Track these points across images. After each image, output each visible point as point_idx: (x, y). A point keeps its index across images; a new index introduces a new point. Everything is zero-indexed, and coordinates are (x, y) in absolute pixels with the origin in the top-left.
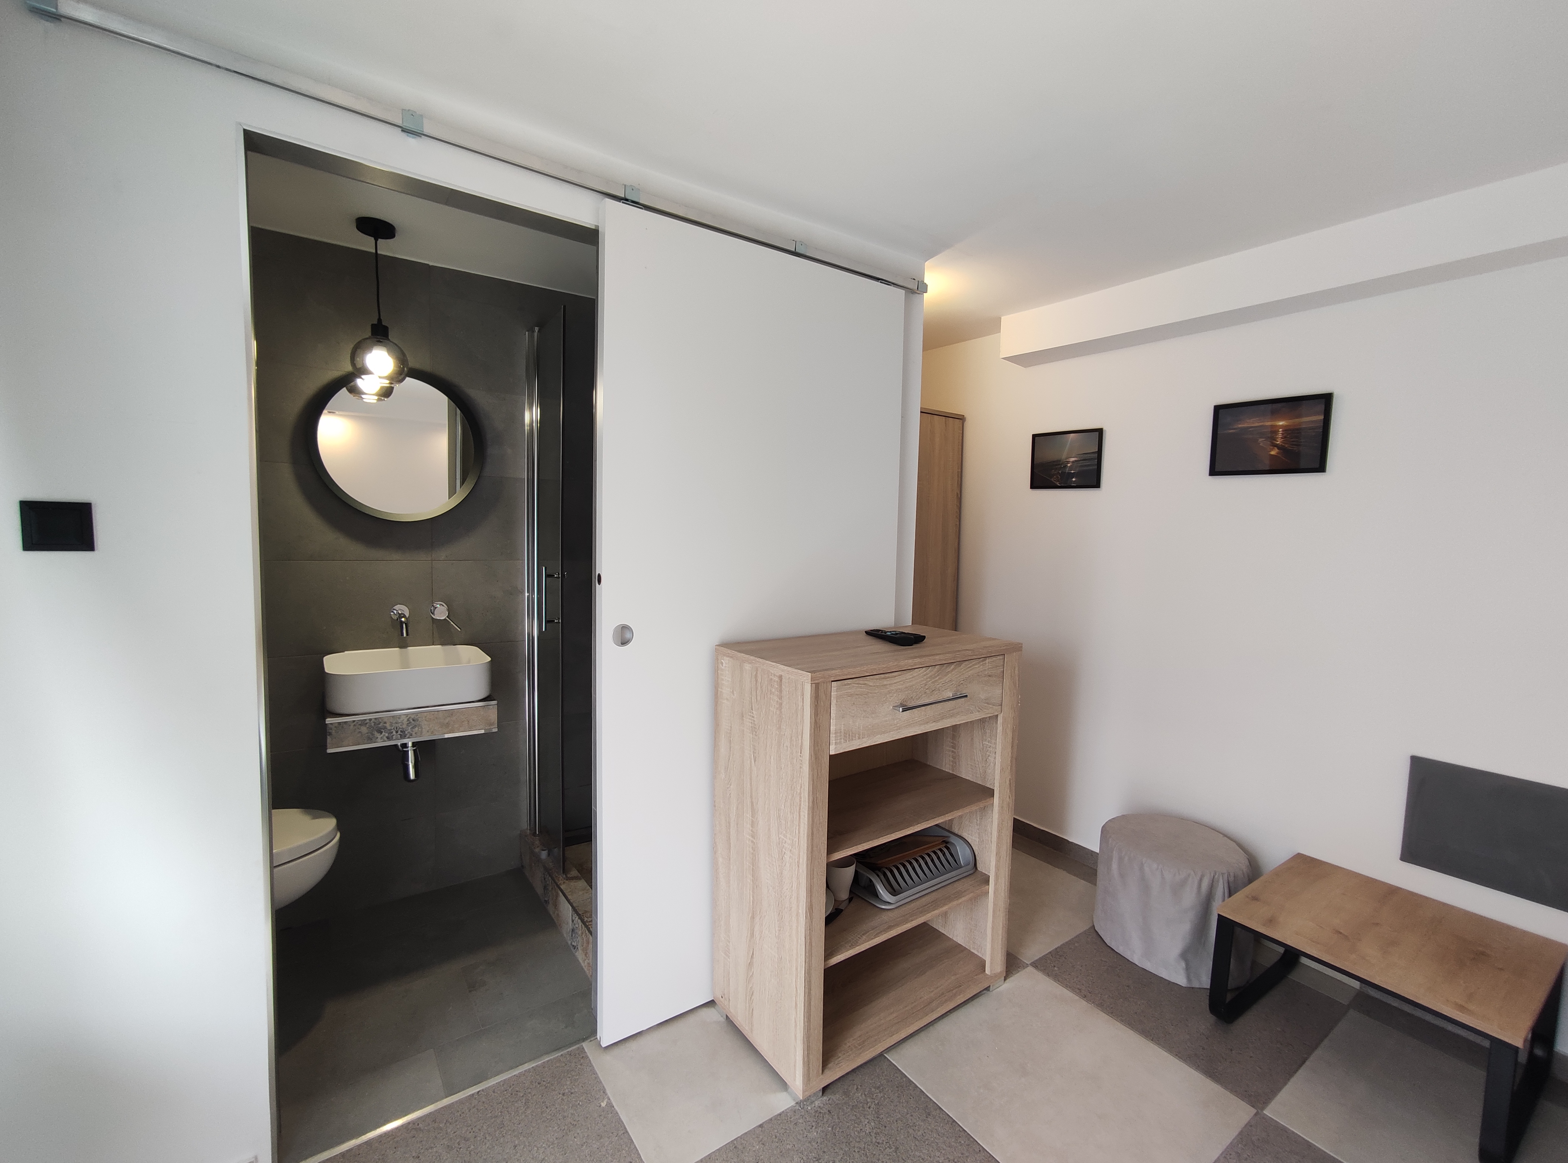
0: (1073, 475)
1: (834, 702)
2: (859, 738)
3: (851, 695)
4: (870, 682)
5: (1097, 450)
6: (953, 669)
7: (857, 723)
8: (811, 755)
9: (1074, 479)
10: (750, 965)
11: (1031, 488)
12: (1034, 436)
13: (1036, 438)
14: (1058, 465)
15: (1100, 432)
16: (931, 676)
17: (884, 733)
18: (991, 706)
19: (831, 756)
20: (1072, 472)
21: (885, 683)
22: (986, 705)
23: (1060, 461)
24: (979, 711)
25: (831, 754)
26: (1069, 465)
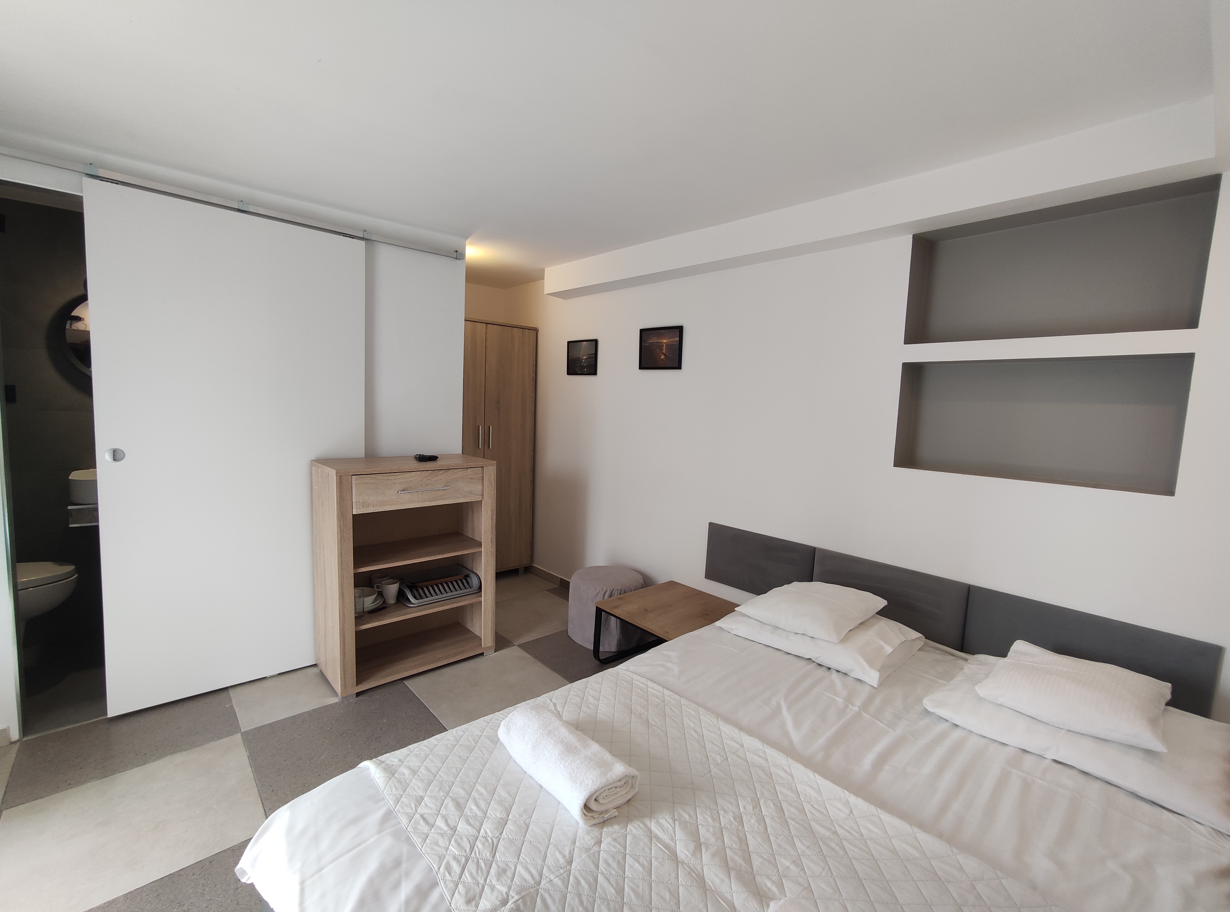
0: (585, 367)
1: (354, 486)
2: (373, 507)
3: (366, 483)
4: (380, 477)
5: (594, 352)
6: (441, 474)
7: (371, 499)
8: (338, 513)
9: (585, 370)
10: (325, 635)
11: (568, 374)
12: (569, 342)
13: (570, 344)
14: (578, 360)
15: (596, 341)
16: (425, 477)
17: (392, 505)
18: (473, 495)
19: (353, 515)
20: (585, 365)
21: (391, 478)
22: (470, 494)
23: (579, 358)
24: (464, 498)
25: (354, 513)
26: (583, 361)
